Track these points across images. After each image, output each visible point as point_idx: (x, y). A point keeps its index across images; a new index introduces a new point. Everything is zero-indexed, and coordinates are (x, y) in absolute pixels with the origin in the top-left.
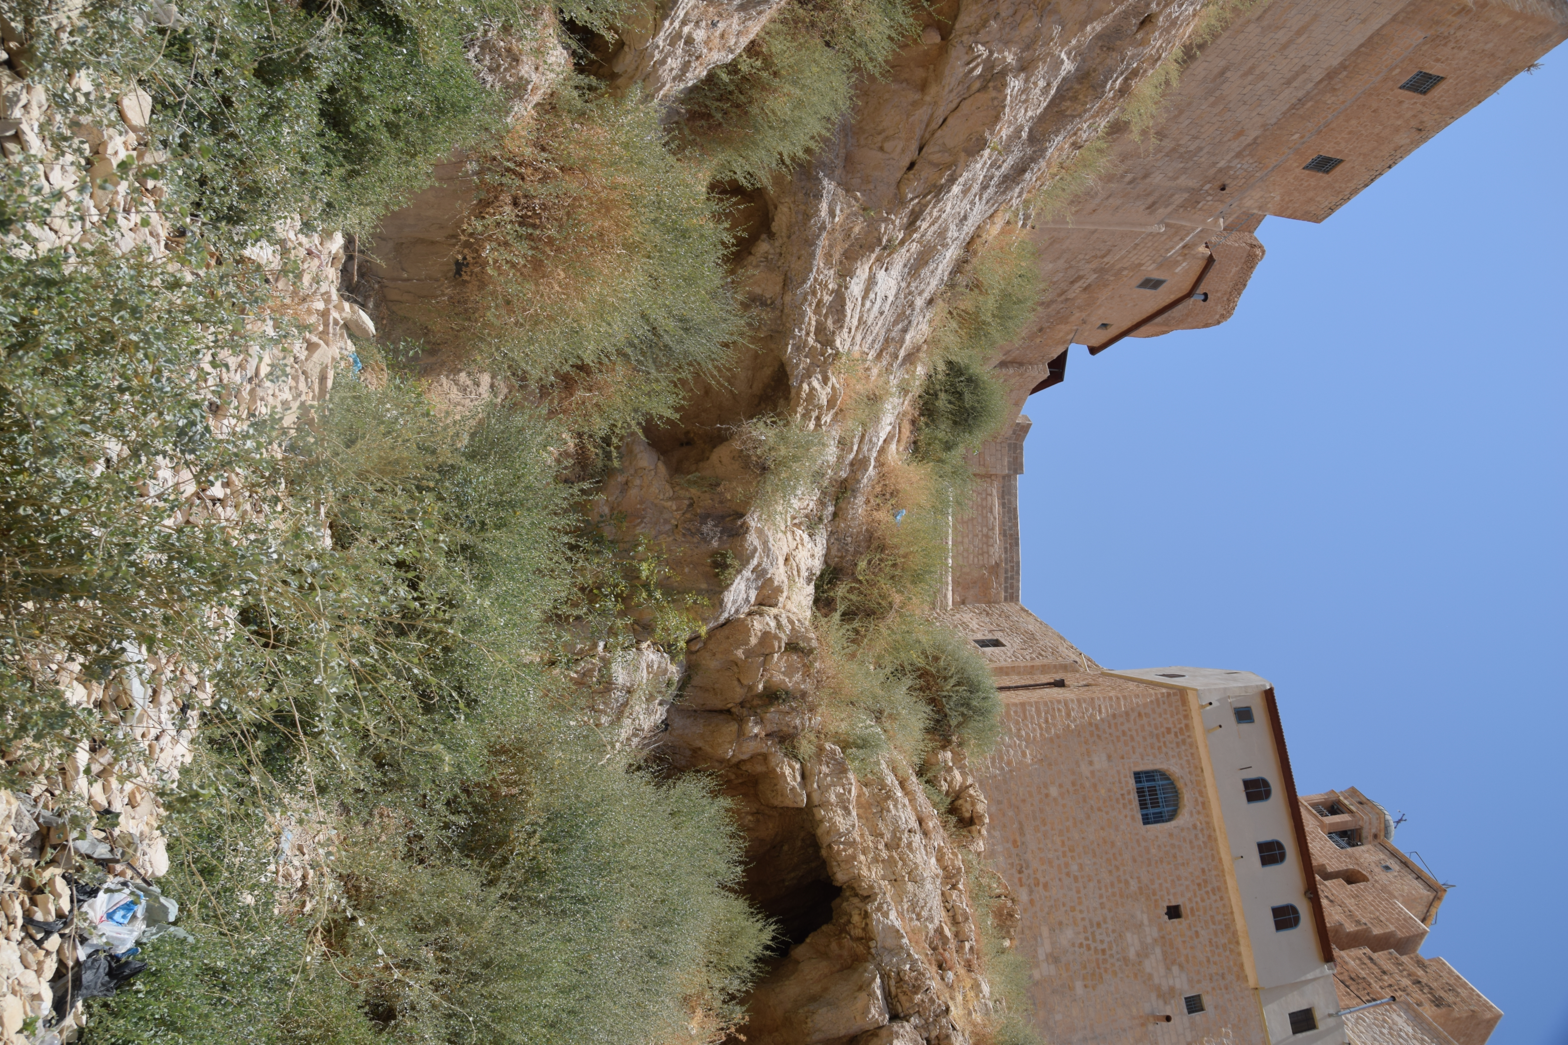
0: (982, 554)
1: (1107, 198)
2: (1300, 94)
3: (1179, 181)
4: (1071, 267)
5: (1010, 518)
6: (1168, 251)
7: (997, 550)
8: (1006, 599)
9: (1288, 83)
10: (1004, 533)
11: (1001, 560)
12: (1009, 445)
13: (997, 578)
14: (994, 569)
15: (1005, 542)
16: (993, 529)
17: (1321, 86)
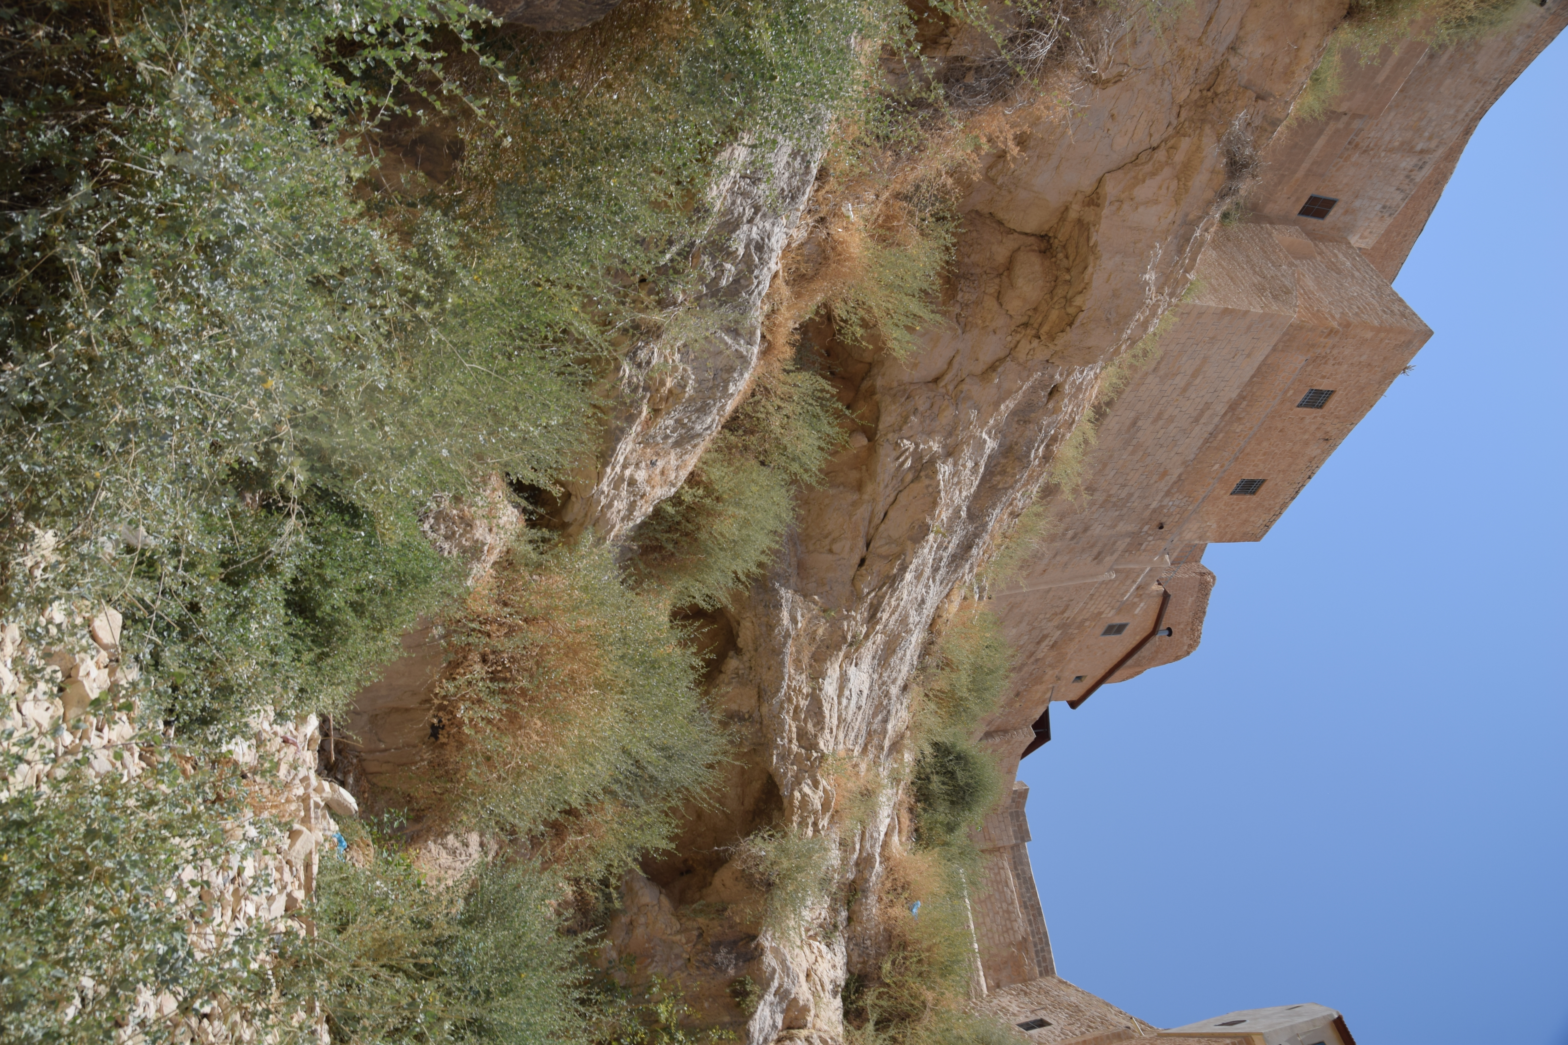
0: (1007, 931)
1: (1055, 556)
2: (1210, 428)
3: (1118, 528)
4: (1034, 628)
5: (1027, 889)
6: (1123, 595)
7: (1021, 925)
8: (1041, 974)
9: (1197, 420)
10: (1024, 905)
11: (1027, 934)
12: (1011, 814)
13: (1027, 953)
14: (1023, 944)
15: (1028, 915)
16: (1012, 903)
17: (1227, 418)
